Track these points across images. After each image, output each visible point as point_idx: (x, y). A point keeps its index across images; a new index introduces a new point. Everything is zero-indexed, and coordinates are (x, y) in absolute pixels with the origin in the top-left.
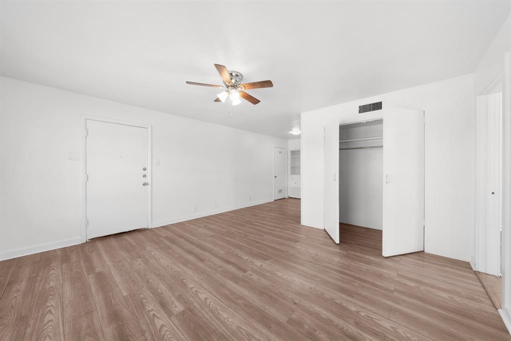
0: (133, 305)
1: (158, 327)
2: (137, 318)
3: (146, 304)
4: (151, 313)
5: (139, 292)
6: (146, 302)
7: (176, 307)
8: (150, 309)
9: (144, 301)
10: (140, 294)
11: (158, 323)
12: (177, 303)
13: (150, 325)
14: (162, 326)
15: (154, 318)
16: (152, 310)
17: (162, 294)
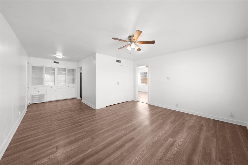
0: (179, 157)
1: (181, 143)
2: (184, 151)
3: (175, 151)
4: (178, 147)
5: (170, 159)
6: (175, 152)
7: (170, 140)
8: (177, 149)
9: (174, 154)
10: (171, 158)
11: (180, 143)
12: (169, 141)
13: (183, 146)
14: (181, 142)
15: (180, 145)
16: (177, 148)
17: (166, 148)
